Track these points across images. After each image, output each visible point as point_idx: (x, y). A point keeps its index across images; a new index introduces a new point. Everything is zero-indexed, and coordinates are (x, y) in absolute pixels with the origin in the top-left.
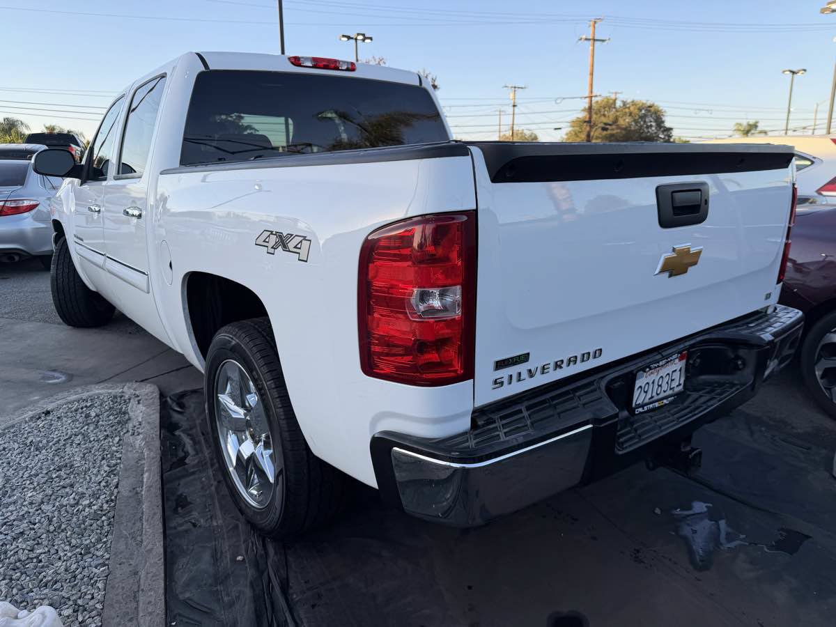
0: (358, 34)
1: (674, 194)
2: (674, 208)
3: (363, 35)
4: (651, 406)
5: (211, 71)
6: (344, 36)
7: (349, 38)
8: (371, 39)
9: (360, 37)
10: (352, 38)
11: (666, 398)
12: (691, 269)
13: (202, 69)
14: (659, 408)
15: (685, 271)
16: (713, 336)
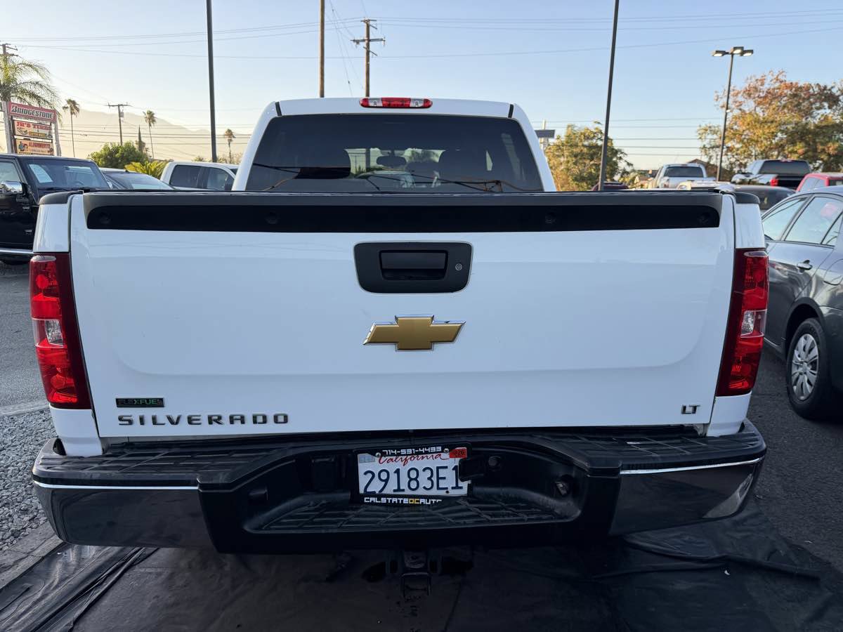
0: (735, 48)
1: (383, 254)
2: (384, 271)
3: (742, 48)
4: (395, 500)
5: (284, 117)
6: (717, 52)
7: (724, 53)
8: (751, 51)
9: (738, 51)
10: (727, 53)
11: (427, 497)
12: (439, 348)
13: (276, 115)
14: (408, 505)
15: (428, 348)
16: (525, 439)
